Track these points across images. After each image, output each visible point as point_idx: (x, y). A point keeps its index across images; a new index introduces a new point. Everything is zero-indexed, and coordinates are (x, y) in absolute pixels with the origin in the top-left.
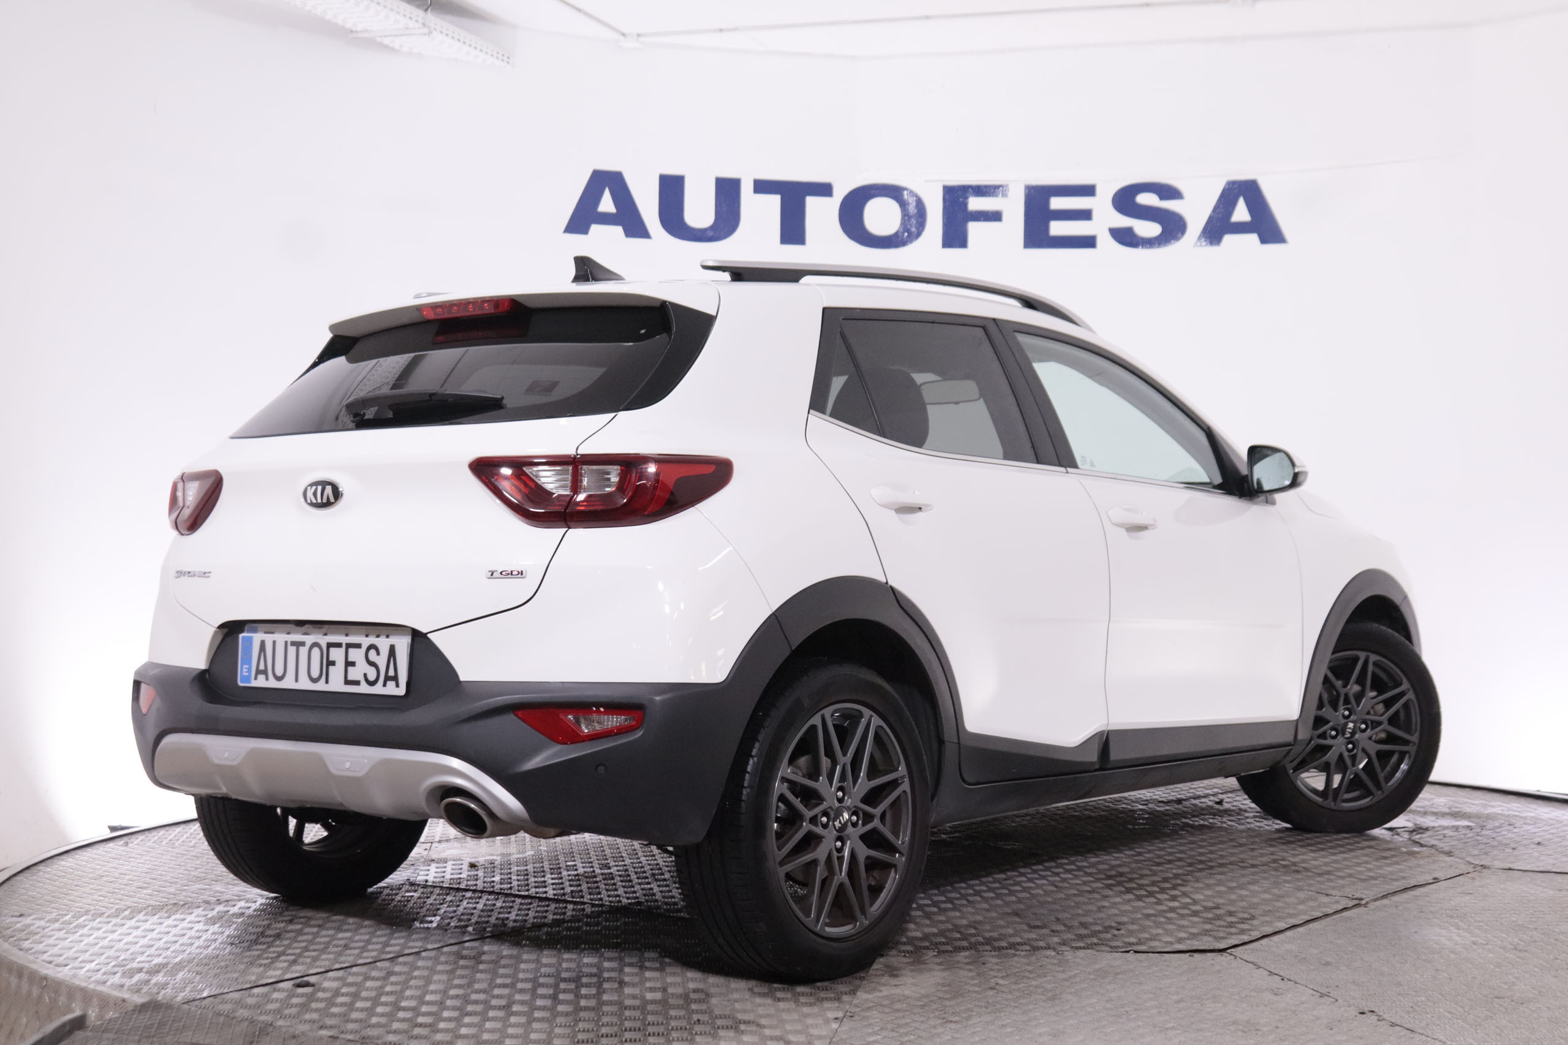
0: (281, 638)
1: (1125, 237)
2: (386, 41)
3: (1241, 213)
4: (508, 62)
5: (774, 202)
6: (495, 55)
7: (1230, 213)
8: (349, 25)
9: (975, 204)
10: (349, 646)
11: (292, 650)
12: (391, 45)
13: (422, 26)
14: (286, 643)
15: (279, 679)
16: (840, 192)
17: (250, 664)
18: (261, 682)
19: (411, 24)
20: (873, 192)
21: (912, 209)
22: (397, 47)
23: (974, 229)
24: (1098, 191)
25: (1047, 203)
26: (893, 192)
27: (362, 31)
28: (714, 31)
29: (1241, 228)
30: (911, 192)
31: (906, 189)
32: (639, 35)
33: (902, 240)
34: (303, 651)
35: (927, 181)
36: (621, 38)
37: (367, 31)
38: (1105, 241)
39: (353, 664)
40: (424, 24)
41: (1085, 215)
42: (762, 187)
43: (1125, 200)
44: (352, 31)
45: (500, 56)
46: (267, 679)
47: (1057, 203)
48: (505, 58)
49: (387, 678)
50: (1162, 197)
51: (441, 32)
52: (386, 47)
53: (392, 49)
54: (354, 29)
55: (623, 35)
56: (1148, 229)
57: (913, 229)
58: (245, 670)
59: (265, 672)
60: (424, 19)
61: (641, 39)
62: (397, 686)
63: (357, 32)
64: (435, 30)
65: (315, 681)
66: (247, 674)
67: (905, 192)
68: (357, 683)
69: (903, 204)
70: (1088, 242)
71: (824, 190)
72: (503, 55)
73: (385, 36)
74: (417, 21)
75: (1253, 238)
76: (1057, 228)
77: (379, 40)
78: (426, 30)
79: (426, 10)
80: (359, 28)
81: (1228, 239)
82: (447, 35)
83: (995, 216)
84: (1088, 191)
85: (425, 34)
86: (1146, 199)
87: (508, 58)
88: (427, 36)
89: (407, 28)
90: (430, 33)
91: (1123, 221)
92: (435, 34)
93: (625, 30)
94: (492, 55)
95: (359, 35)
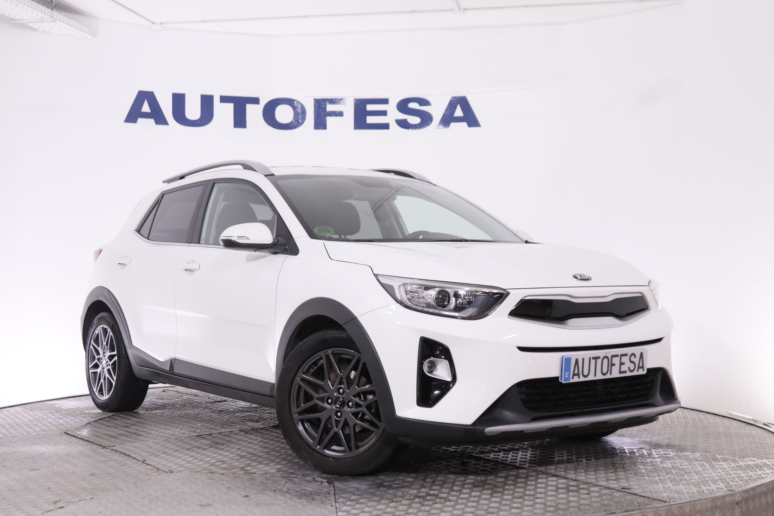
1: (403, 124)
2: (31, 25)
3: (459, 112)
4: (94, 36)
5: (230, 107)
6: (88, 32)
7: (453, 112)
8: (11, 16)
9: (330, 108)
12: (33, 27)
13: (50, 17)
16: (263, 103)
19: (45, 16)
20: (279, 102)
21: (299, 110)
22: (36, 28)
23: (330, 120)
24: (390, 101)
25: (365, 108)
26: (290, 102)
27: (19, 20)
28: (200, 22)
29: (459, 120)
30: (298, 102)
31: (296, 100)
32: (161, 23)
33: (294, 126)
35: (306, 97)
36: (152, 25)
37: (21, 19)
38: (394, 126)
40: (51, 17)
41: (384, 113)
42: (224, 99)
43: (403, 106)
44: (13, 20)
45: (90, 33)
47: (370, 107)
48: (93, 34)
50: (421, 105)
51: (60, 21)
52: (31, 28)
53: (34, 29)
54: (14, 18)
55: (153, 23)
56: (414, 120)
57: (300, 121)
60: (51, 14)
61: (162, 25)
63: (16, 20)
64: (57, 19)
67: (295, 102)
69: (294, 108)
70: (386, 126)
71: (255, 101)
72: (92, 33)
73: (31, 22)
74: (48, 15)
75: (465, 124)
76: (370, 120)
77: (27, 24)
78: (53, 20)
79: (52, 9)
80: (17, 18)
81: (453, 125)
82: (63, 22)
83: (340, 114)
84: (385, 101)
85: (52, 22)
86: (413, 105)
87: (94, 34)
88: (53, 23)
89: (42, 18)
90: (55, 21)
91: (402, 116)
92: (57, 21)
93: (154, 21)
94: (86, 33)
95: (17, 22)
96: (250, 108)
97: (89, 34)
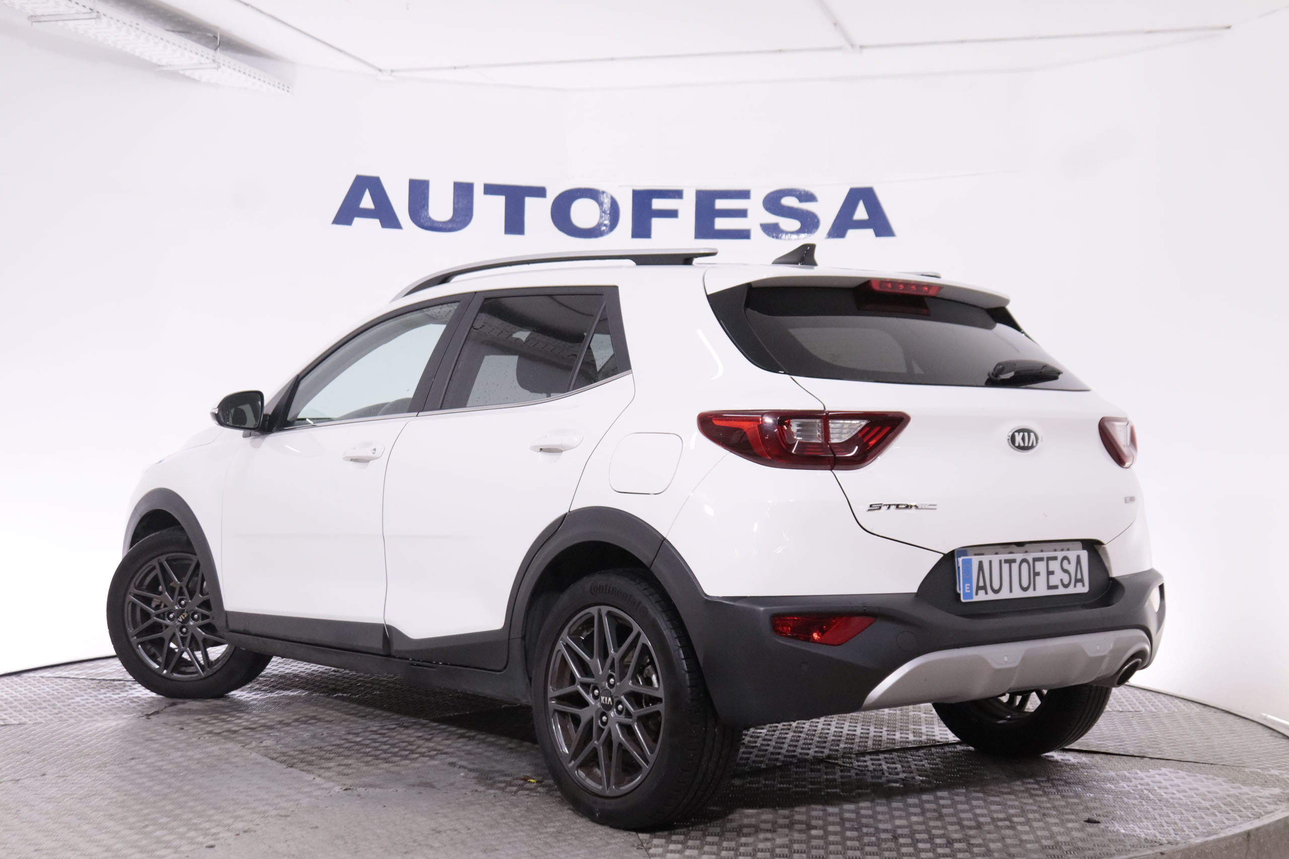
0: (996, 559)
1: (772, 231)
2: (188, 73)
3: (861, 213)
4: (288, 91)
5: (499, 201)
6: (277, 85)
7: (853, 213)
8: (155, 61)
9: (658, 204)
10: (1049, 559)
11: (1006, 567)
12: (192, 77)
13: (212, 62)
14: (1000, 561)
15: (996, 592)
16: (552, 195)
17: (971, 583)
18: (981, 597)
19: (203, 60)
20: (578, 194)
21: (608, 206)
22: (197, 78)
23: (656, 223)
24: (752, 194)
25: (713, 204)
26: (592, 194)
27: (166, 66)
28: (450, 68)
29: (861, 225)
30: (607, 194)
31: (603, 192)
32: (392, 71)
33: (600, 232)
34: (1015, 566)
35: (620, 186)
36: (378, 73)
37: (170, 65)
38: (757, 234)
39: (1052, 573)
40: (214, 60)
41: (742, 213)
42: (490, 189)
43: (773, 202)
44: (159, 66)
45: (281, 86)
46: (986, 593)
47: (720, 204)
48: (286, 88)
49: (1077, 581)
50: (801, 201)
51: (230, 67)
53: (194, 80)
54: (159, 63)
55: (380, 70)
56: (789, 224)
57: (609, 224)
58: (967, 588)
59: (984, 588)
60: (214, 56)
61: (394, 74)
62: (1084, 585)
63: (163, 66)
64: (223, 64)
65: (1025, 590)
66: (969, 591)
67: (602, 194)
68: (1056, 587)
69: (601, 204)
70: (744, 234)
71: (540, 192)
72: (284, 86)
73: (186, 70)
74: (208, 58)
75: (870, 232)
76: (721, 224)
77: (181, 72)
78: (216, 65)
79: (216, 49)
80: (164, 63)
81: (851, 233)
82: (234, 69)
84: (744, 194)
85: (215, 68)
86: (789, 202)
87: (288, 87)
88: (216, 70)
89: (199, 64)
90: (219, 67)
91: (772, 219)
92: (223, 67)
93: (381, 67)
94: (274, 85)
95: (165, 69)
96: (530, 202)
97: (279, 87)
